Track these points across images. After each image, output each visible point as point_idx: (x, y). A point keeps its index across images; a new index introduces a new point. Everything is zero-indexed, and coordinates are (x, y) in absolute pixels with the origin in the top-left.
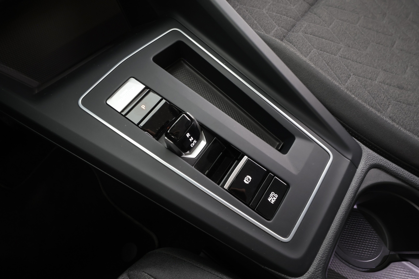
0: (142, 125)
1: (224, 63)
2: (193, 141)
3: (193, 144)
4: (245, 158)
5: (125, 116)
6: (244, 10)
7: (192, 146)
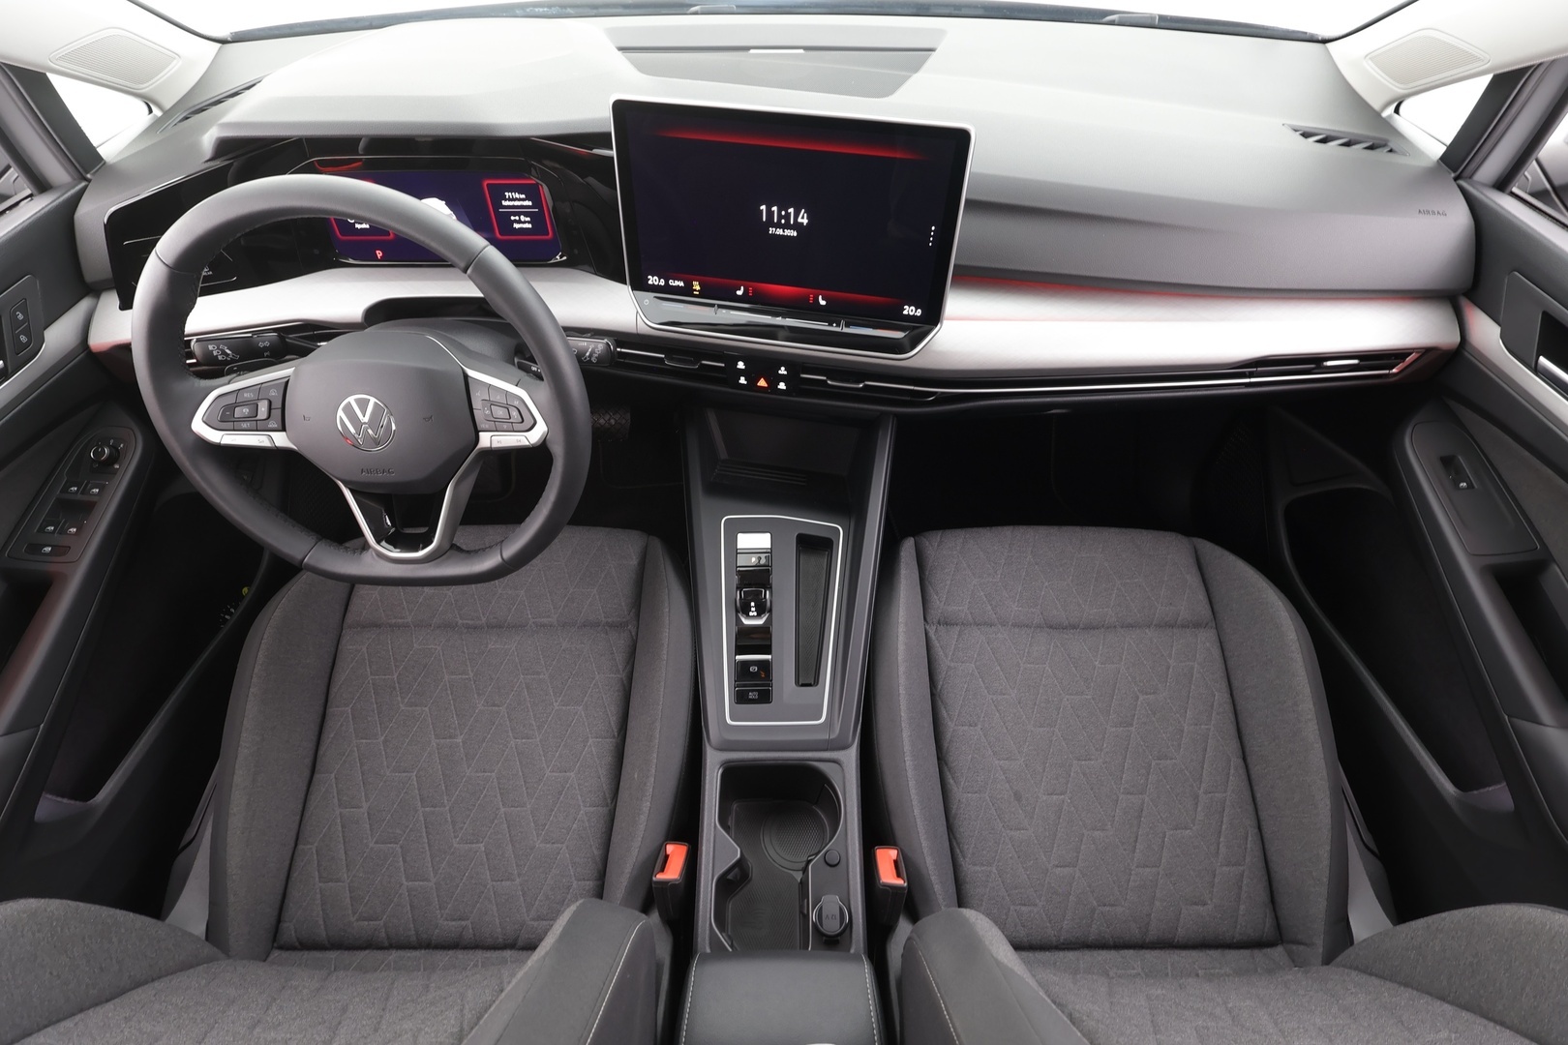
0: (739, 569)
2: (754, 611)
3: (752, 614)
4: (769, 657)
5: (741, 554)
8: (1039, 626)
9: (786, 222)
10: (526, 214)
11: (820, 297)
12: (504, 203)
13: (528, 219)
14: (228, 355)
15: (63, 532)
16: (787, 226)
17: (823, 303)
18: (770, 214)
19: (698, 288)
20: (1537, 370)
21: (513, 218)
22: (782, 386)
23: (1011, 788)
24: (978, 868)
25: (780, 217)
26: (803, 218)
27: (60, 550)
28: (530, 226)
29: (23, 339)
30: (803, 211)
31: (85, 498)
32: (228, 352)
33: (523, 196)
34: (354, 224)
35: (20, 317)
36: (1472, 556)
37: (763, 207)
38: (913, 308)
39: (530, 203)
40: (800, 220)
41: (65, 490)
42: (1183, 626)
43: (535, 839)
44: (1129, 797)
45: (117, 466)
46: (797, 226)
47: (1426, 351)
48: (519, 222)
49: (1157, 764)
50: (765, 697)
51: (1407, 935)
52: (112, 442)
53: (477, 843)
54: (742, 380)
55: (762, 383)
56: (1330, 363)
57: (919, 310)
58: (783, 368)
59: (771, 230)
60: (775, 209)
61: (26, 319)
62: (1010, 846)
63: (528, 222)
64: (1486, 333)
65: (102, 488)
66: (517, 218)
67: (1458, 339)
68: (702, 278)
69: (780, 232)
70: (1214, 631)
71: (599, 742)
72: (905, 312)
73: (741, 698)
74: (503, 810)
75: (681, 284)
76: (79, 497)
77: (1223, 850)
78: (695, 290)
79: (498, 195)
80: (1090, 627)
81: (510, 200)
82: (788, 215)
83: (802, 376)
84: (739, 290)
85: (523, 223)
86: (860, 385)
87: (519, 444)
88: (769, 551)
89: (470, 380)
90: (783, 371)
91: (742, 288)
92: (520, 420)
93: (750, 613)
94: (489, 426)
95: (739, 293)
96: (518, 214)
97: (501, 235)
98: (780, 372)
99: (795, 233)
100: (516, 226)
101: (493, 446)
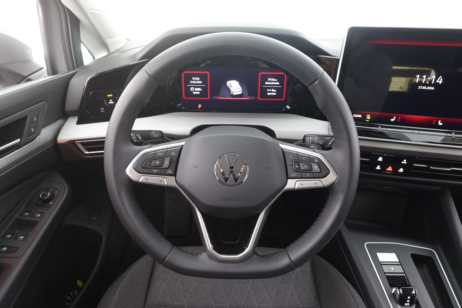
0: (386, 274)
1: (452, 287)
2: (408, 303)
3: (407, 305)
5: (381, 265)
7: (405, 305)
9: (429, 83)
10: (275, 89)
11: (440, 121)
12: (266, 83)
13: (275, 91)
14: (138, 139)
15: (15, 238)
16: (430, 85)
17: (440, 124)
18: (421, 79)
19: (369, 118)
21: (268, 90)
22: (401, 170)
25: (427, 80)
26: (440, 80)
27: (12, 249)
28: (275, 94)
29: (33, 130)
30: (441, 77)
31: (32, 219)
32: (140, 138)
33: (276, 80)
34: (193, 92)
35: (35, 119)
37: (418, 76)
39: (278, 83)
40: (437, 81)
41: (22, 214)
45: (51, 203)
46: (436, 85)
48: (271, 92)
52: (51, 190)
54: (378, 168)
55: (390, 169)
58: (405, 161)
59: (420, 87)
60: (425, 76)
61: (37, 121)
63: (275, 92)
65: (42, 214)
66: (270, 90)
68: (372, 113)
69: (424, 88)
75: (360, 116)
76: (29, 218)
78: (367, 119)
79: (265, 79)
81: (270, 82)
82: (431, 79)
83: (414, 165)
84: (393, 118)
85: (273, 93)
86: (450, 169)
87: (316, 185)
88: (399, 263)
89: (284, 150)
90: (405, 162)
91: (395, 118)
92: (319, 171)
93: (406, 304)
94: (295, 175)
95: (392, 120)
96: (271, 88)
97: (260, 98)
98: (403, 162)
99: (433, 88)
100: (269, 94)
101: (296, 187)
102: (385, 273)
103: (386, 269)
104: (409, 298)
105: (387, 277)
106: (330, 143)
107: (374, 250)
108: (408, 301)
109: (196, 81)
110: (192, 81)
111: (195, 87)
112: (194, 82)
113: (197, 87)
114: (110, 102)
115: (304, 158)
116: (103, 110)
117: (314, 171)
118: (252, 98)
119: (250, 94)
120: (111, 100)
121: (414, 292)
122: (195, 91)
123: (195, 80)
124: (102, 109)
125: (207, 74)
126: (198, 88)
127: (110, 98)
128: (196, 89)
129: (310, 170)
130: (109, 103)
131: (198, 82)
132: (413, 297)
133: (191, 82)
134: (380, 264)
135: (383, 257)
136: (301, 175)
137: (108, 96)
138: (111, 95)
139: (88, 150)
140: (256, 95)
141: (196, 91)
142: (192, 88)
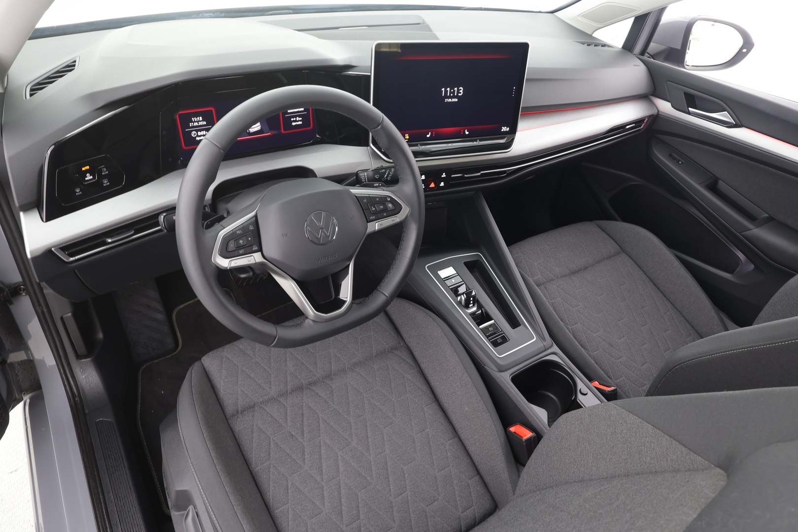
4: (493, 321)
6: (522, 257)
8: (569, 274)
9: (453, 94)
10: (299, 116)
11: (466, 130)
13: (301, 119)
16: (454, 97)
17: (467, 133)
18: (446, 92)
19: (408, 137)
20: (689, 113)
21: (292, 119)
22: (442, 184)
23: (606, 342)
24: (618, 380)
25: (451, 93)
28: (301, 123)
30: (461, 88)
34: (195, 137)
36: (700, 184)
37: (443, 89)
38: (506, 127)
39: (302, 109)
42: (614, 256)
43: (433, 472)
44: (644, 327)
46: (458, 96)
47: (650, 117)
48: (296, 121)
49: (644, 311)
50: (504, 340)
51: (765, 314)
53: (404, 492)
54: (423, 186)
55: (432, 185)
56: (627, 127)
57: (508, 128)
59: (446, 100)
60: (448, 89)
62: (622, 366)
63: (300, 121)
64: (665, 107)
66: (295, 119)
67: (657, 111)
68: (410, 131)
69: (450, 100)
70: (624, 254)
71: (430, 407)
72: (502, 130)
73: (495, 344)
74: (405, 468)
77: (683, 332)
80: (586, 268)
82: (454, 91)
83: (452, 176)
84: (428, 134)
85: (298, 122)
86: (480, 174)
87: (394, 222)
88: (457, 274)
89: (357, 195)
90: (444, 175)
91: (430, 133)
92: (394, 208)
93: (470, 306)
94: (374, 217)
95: (428, 136)
96: (296, 117)
97: (284, 130)
98: (442, 176)
99: (457, 100)
100: (294, 124)
101: (376, 229)
102: (449, 287)
103: (449, 283)
104: (472, 299)
105: (451, 289)
106: (386, 176)
107: (435, 269)
108: (471, 302)
109: (198, 122)
110: (192, 123)
111: (197, 131)
112: (196, 124)
113: (200, 131)
114: (86, 177)
115: (377, 199)
116: (80, 192)
117: (389, 209)
118: (275, 132)
119: (271, 128)
120: (88, 174)
121: (474, 293)
122: (198, 136)
123: (196, 122)
124: (78, 190)
125: (212, 110)
126: (202, 132)
127: (87, 171)
128: (199, 133)
129: (385, 210)
130: (86, 179)
131: (200, 123)
132: (474, 297)
133: (191, 125)
134: (443, 281)
135: (444, 273)
136: (379, 216)
137: (83, 169)
138: (88, 167)
139: (71, 255)
140: (279, 128)
141: (200, 136)
142: (194, 132)
